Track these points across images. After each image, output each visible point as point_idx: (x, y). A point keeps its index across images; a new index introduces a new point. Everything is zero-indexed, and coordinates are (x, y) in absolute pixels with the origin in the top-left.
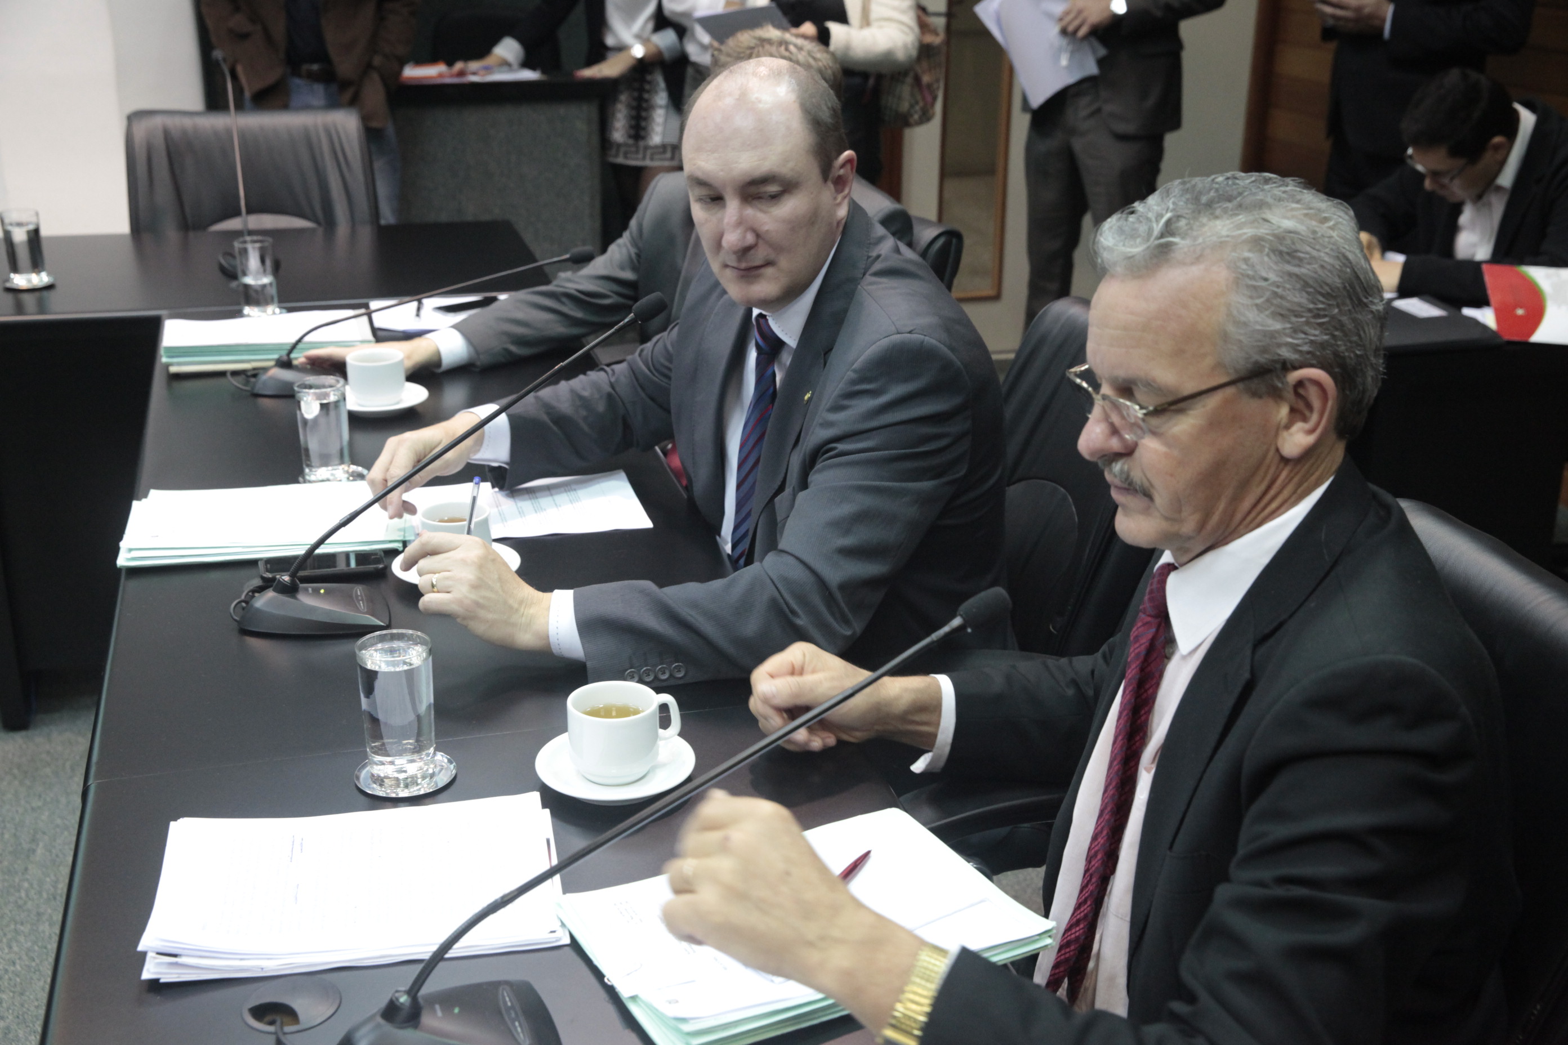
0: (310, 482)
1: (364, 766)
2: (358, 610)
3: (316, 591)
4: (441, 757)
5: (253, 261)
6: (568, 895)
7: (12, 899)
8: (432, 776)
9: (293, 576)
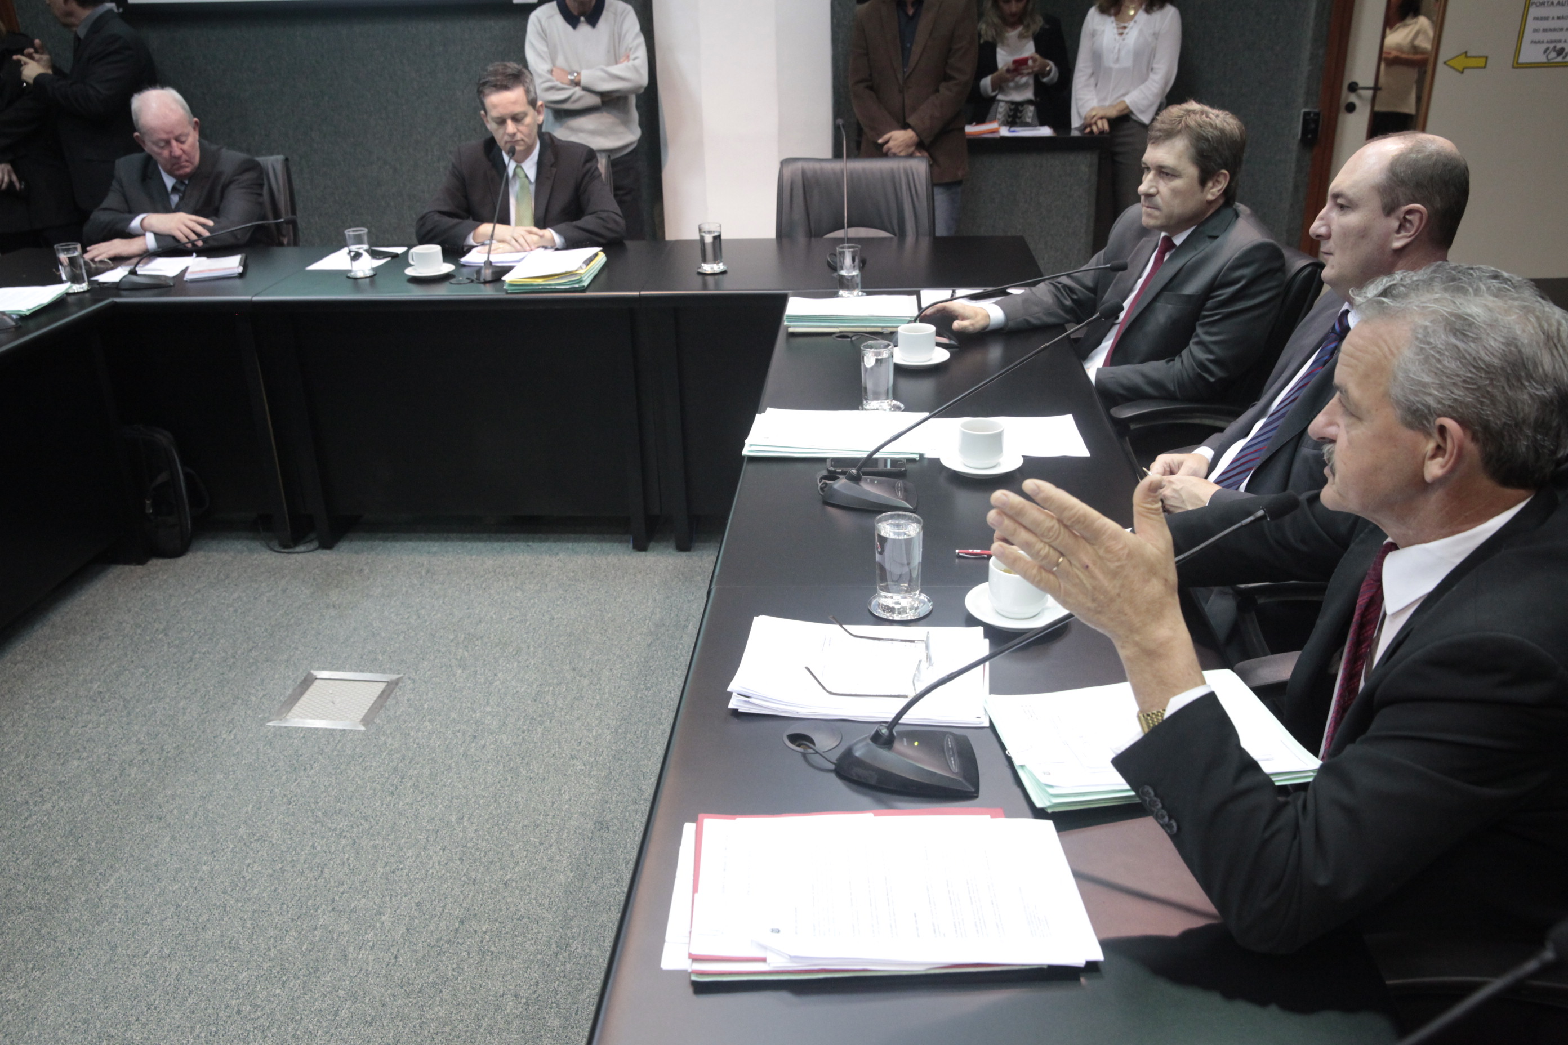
0: (866, 410)
1: (875, 597)
2: (896, 496)
3: (872, 481)
4: (924, 597)
5: (848, 260)
6: (992, 695)
7: (672, 654)
8: (917, 609)
9: (858, 470)
